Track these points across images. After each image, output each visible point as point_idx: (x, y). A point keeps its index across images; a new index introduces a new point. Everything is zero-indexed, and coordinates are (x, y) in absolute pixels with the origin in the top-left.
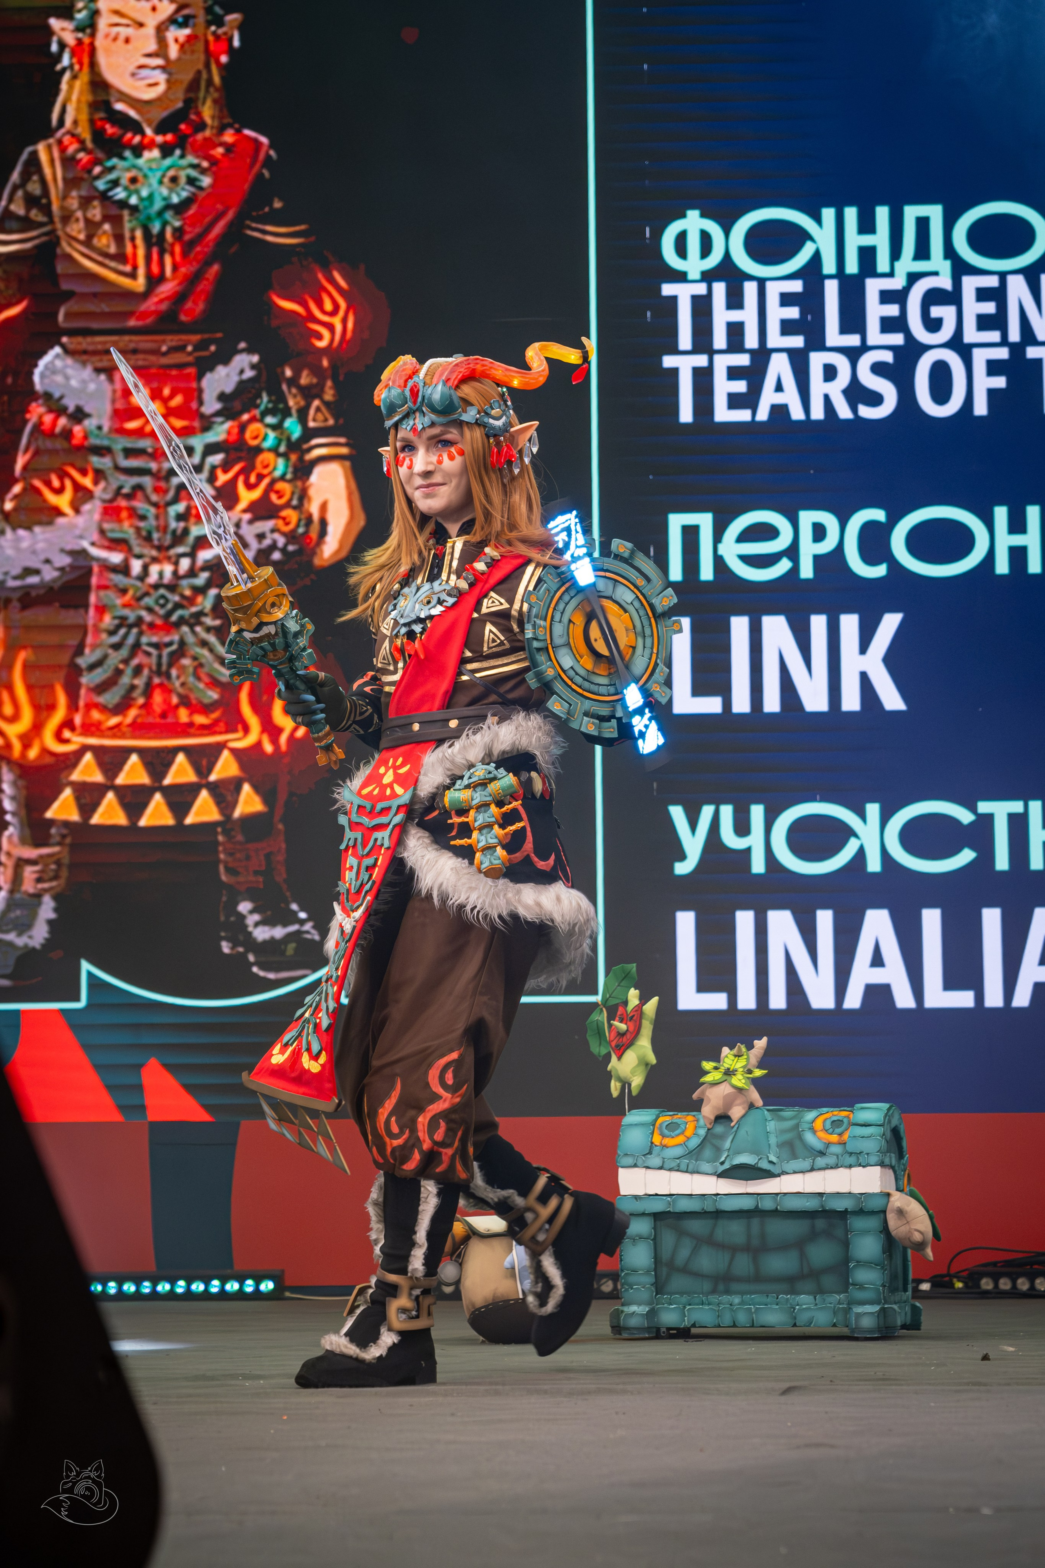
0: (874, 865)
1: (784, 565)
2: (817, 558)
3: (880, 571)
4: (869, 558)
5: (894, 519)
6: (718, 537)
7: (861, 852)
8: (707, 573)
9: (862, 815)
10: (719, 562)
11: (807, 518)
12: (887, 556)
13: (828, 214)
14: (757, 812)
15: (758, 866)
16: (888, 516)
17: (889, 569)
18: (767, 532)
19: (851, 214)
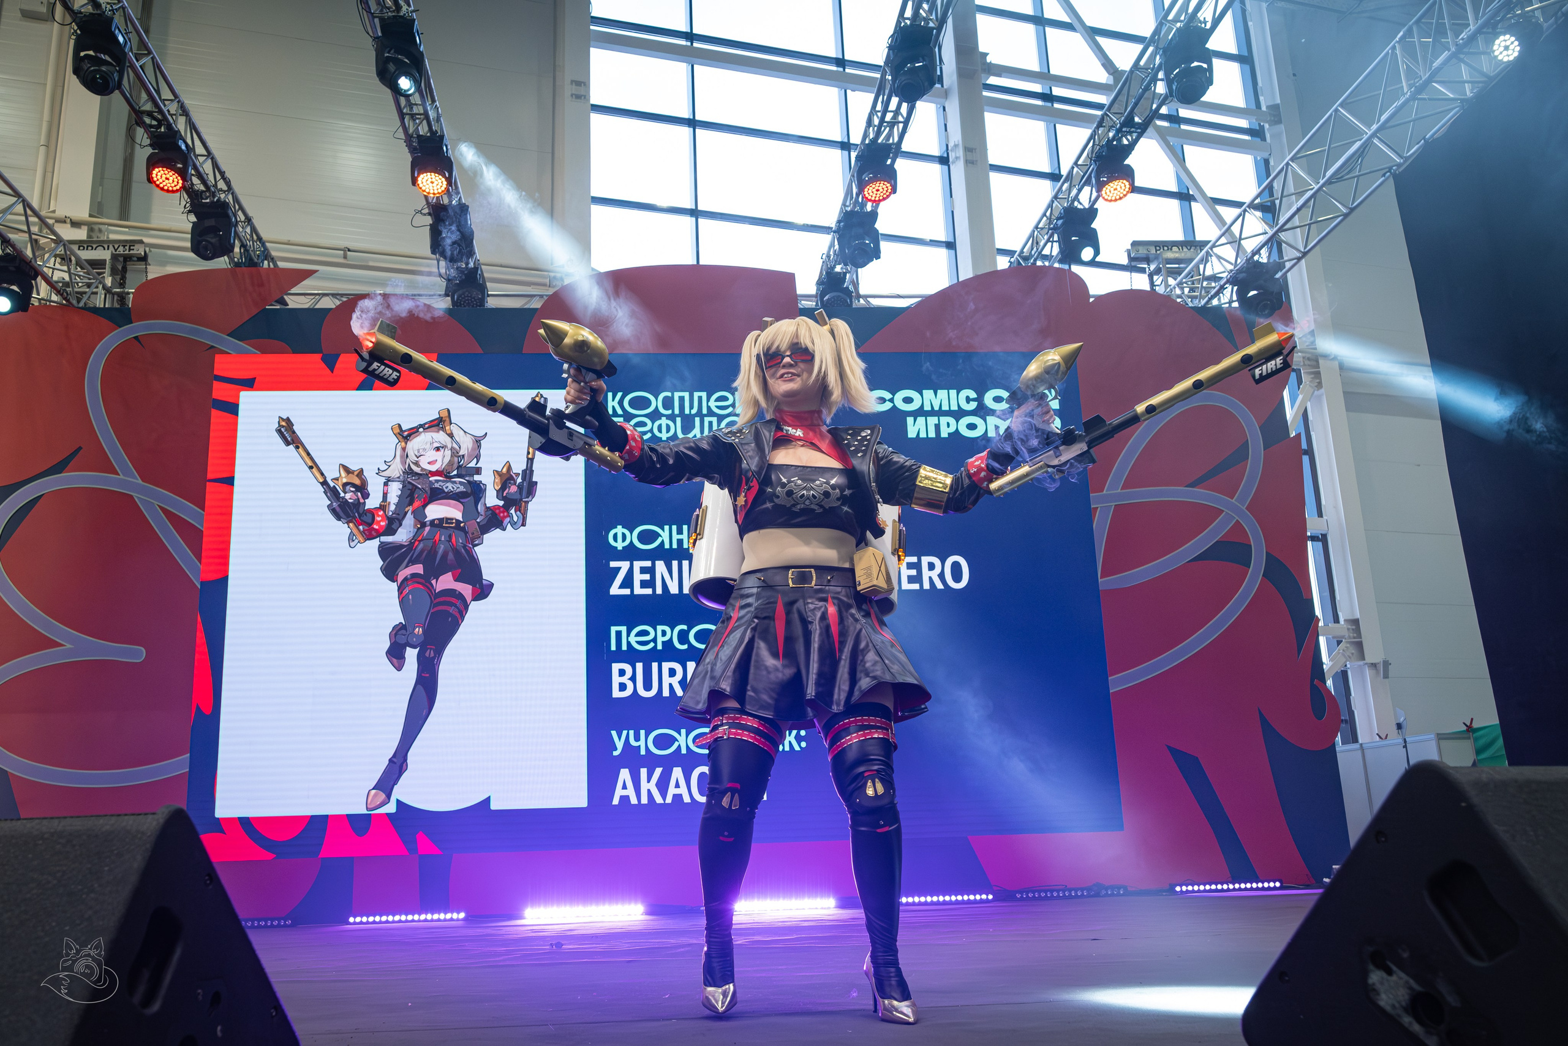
0: (684, 751)
1: (652, 645)
2: (663, 642)
3: (685, 647)
4: (681, 642)
5: (690, 628)
6: (628, 635)
7: (679, 746)
8: (624, 647)
9: (680, 734)
10: (629, 643)
11: (660, 628)
12: (688, 642)
13: (667, 528)
14: (642, 732)
15: (643, 752)
16: (688, 628)
17: (688, 646)
18: (645, 633)
19: (674, 527)
